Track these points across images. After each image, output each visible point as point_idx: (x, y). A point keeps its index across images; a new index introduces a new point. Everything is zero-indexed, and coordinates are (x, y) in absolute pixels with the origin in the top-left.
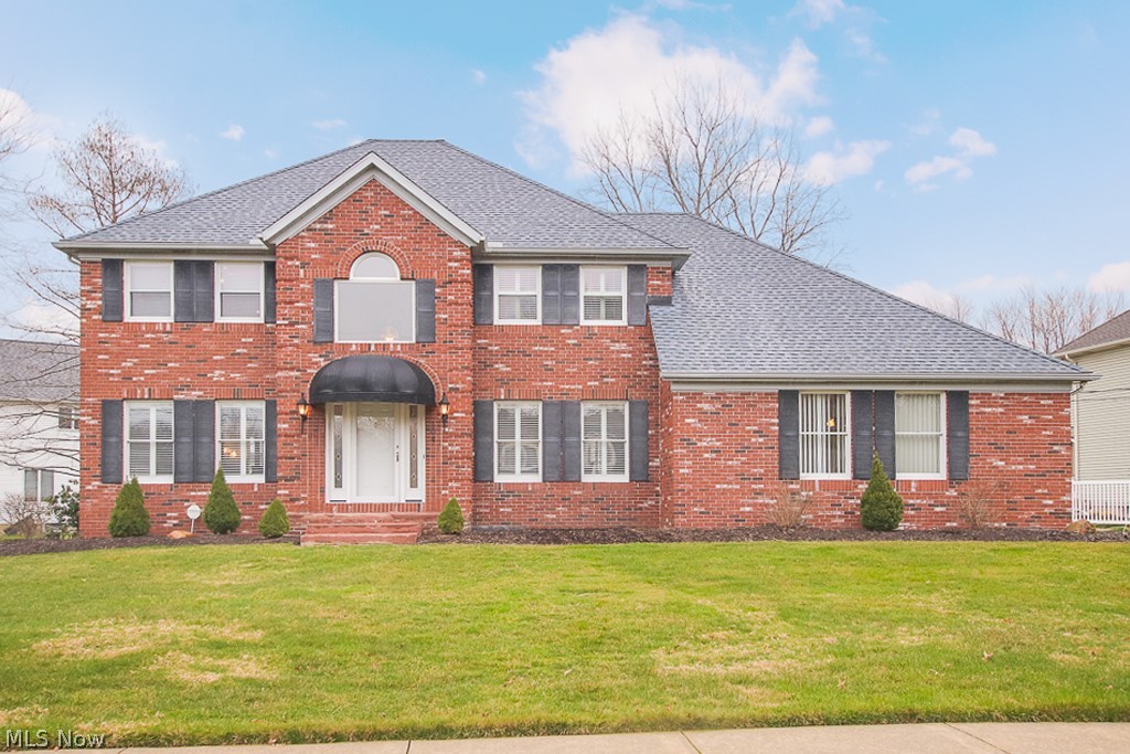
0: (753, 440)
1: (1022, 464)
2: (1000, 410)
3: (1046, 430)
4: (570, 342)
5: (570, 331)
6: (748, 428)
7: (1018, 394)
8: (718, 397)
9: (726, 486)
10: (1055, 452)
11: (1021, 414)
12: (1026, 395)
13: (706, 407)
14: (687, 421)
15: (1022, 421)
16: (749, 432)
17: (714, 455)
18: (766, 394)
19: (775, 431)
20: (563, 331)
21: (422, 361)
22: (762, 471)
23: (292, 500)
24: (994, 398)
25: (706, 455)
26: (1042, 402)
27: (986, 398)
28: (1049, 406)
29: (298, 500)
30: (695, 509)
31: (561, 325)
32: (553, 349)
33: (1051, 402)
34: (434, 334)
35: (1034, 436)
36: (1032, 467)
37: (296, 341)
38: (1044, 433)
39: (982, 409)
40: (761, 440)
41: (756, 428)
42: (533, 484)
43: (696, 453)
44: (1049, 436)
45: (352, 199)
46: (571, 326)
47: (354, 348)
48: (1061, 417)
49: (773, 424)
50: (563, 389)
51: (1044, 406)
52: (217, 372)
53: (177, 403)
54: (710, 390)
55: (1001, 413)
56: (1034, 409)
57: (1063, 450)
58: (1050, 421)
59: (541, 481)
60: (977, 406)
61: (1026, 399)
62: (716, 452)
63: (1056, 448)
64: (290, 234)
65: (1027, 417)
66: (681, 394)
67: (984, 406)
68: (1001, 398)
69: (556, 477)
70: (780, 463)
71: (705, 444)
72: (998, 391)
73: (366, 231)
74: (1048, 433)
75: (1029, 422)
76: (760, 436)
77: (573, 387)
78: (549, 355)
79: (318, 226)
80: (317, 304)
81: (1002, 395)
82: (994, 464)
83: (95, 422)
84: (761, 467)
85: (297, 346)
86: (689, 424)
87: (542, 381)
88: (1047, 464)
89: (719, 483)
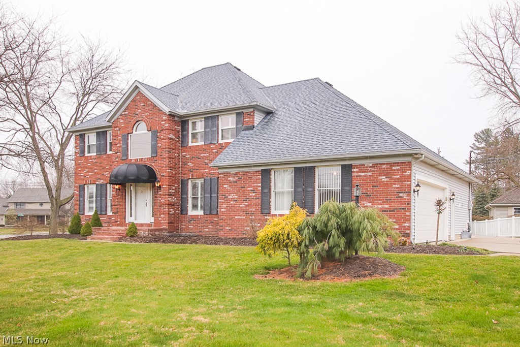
0: (251, 194)
1: (381, 204)
2: (369, 174)
3: (395, 184)
4: (214, 151)
5: (214, 146)
6: (248, 189)
7: (380, 164)
8: (237, 174)
9: (239, 217)
10: (400, 197)
11: (381, 176)
12: (384, 164)
13: (232, 179)
14: (225, 186)
15: (381, 180)
16: (249, 191)
17: (235, 202)
18: (256, 172)
19: (259, 190)
20: (212, 146)
21: (153, 164)
22: (254, 209)
23: (116, 222)
24: (366, 167)
25: (232, 202)
26: (394, 168)
27: (362, 168)
28: (397, 170)
29: (118, 221)
30: (227, 228)
31: (211, 144)
32: (208, 155)
33: (399, 167)
34: (157, 153)
35: (388, 188)
36: (387, 206)
37: (117, 160)
38: (394, 186)
39: (360, 174)
40: (254, 194)
41: (251, 189)
42: (200, 215)
43: (228, 201)
44: (397, 188)
45: (133, 101)
46: (214, 144)
47: (133, 161)
48: (405, 176)
49: (259, 187)
50: (211, 173)
51: (395, 170)
52: (107, 173)
53: (97, 185)
54: (233, 171)
55: (370, 176)
56: (389, 173)
57: (405, 196)
58: (398, 179)
59: (203, 214)
60: (357, 172)
61: (384, 166)
62: (235, 201)
63: (401, 195)
64: (115, 118)
65: (384, 177)
66: (222, 174)
67: (361, 172)
68: (370, 167)
69: (208, 213)
70: (261, 206)
71: (231, 197)
72: (368, 163)
73: (137, 113)
74: (397, 186)
75: (386, 180)
76: (254, 193)
77: (215, 171)
78: (206, 158)
79: (123, 113)
80: (123, 145)
81: (371, 165)
82: (365, 204)
83: (77, 193)
84: (254, 208)
85: (117, 161)
86: (225, 188)
87: (204, 169)
88: (395, 205)
89: (237, 216)
